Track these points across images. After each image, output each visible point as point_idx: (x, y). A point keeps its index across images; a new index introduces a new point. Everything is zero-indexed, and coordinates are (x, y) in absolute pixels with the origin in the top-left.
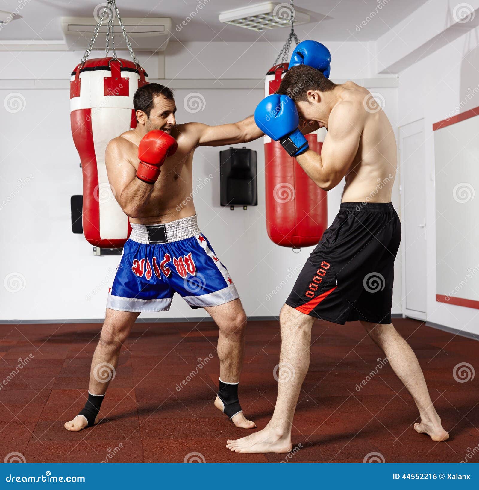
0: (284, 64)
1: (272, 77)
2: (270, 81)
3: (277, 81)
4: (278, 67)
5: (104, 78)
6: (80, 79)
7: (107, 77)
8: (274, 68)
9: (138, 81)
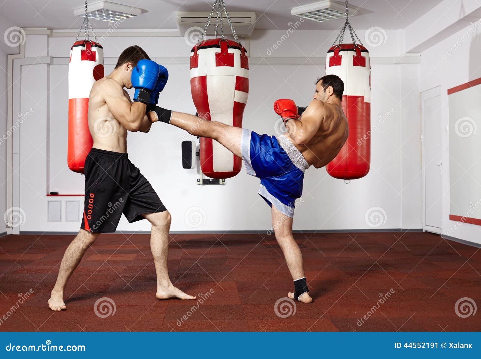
0: (341, 44)
1: (332, 54)
2: (330, 57)
3: (336, 57)
4: (336, 47)
5: (216, 53)
6: (198, 54)
7: (218, 53)
8: (333, 47)
9: (241, 56)
